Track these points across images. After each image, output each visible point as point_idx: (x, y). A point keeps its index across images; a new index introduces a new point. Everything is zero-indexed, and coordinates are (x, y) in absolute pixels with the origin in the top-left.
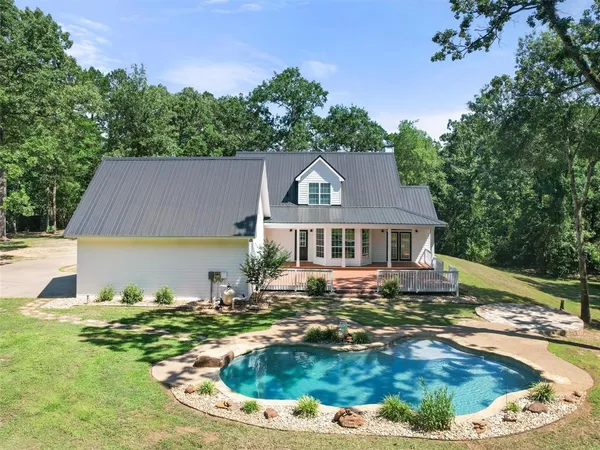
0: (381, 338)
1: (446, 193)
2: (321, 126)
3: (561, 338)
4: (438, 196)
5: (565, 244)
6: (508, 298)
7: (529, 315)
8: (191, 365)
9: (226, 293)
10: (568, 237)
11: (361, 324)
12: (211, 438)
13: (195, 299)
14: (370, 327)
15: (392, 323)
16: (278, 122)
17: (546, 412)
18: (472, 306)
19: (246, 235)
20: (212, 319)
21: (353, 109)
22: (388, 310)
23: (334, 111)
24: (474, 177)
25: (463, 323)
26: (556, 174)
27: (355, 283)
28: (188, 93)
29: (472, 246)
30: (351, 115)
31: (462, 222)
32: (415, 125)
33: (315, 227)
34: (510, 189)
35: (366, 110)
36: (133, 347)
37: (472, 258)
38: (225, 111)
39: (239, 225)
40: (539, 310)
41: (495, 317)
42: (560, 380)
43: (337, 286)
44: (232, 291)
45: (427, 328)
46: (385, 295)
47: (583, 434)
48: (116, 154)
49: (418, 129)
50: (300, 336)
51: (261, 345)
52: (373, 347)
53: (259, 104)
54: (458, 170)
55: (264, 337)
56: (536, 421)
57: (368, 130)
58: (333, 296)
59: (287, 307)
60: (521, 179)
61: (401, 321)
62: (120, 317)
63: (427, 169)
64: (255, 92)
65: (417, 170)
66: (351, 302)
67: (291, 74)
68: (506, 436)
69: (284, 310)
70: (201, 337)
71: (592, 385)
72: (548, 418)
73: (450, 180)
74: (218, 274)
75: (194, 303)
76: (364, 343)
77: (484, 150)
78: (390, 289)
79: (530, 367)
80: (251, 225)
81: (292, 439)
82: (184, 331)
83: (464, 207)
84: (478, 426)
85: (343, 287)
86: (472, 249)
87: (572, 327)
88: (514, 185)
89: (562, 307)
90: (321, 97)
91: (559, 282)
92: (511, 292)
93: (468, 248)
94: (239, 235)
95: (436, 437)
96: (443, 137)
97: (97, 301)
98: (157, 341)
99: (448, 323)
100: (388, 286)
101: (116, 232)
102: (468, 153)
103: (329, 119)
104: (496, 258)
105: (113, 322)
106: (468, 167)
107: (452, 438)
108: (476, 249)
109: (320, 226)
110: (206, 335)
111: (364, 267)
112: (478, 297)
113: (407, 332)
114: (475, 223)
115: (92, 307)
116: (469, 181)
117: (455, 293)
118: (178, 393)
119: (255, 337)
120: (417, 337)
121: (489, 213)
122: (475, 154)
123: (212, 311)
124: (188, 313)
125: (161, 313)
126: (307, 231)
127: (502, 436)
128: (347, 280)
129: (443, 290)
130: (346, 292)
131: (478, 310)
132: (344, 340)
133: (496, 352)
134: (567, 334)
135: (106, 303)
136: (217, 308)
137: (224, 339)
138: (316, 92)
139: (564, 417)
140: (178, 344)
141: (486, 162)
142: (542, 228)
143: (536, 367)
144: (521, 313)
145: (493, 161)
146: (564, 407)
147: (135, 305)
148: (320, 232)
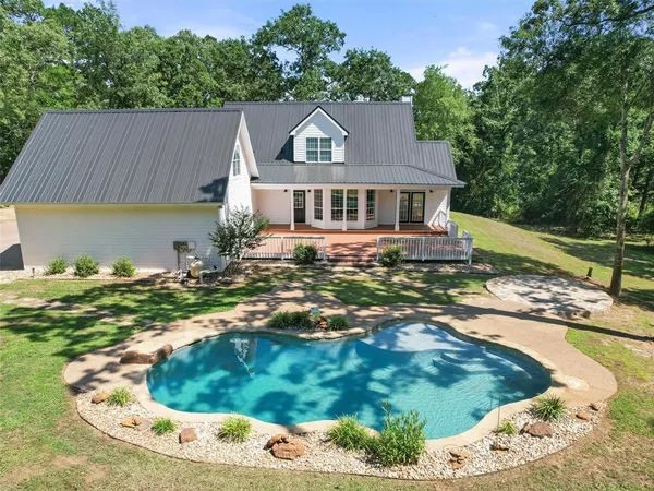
0: (363, 323)
1: (474, 147)
2: (336, 73)
3: (584, 321)
4: (465, 151)
5: (603, 202)
6: (528, 265)
7: (548, 290)
8: (119, 359)
9: (193, 265)
10: (606, 196)
11: (345, 302)
12: (96, 473)
13: (161, 271)
14: (354, 307)
15: (383, 301)
16: (287, 69)
17: (550, 436)
18: (483, 277)
19: (212, 201)
20: (171, 295)
21: (372, 53)
22: (383, 283)
23: (351, 56)
24: (508, 130)
25: (468, 301)
26: (603, 127)
27: (353, 249)
28: (185, 37)
29: (499, 202)
30: (370, 60)
31: (490, 178)
32: (443, 71)
33: (313, 187)
34: (546, 144)
35: (389, 55)
36: (59, 335)
37: (497, 215)
38: (226, 57)
39: (205, 190)
40: (561, 284)
41: (508, 293)
42: (575, 383)
43: (330, 253)
44: (200, 263)
45: (423, 308)
46: (385, 264)
47: (596, 470)
48: (90, 106)
49: (447, 75)
50: (266, 320)
51: (213, 332)
52: (351, 335)
53: (265, 48)
54: (491, 122)
55: (222, 321)
56: (536, 449)
57: (389, 77)
58: (324, 265)
59: (266, 279)
60: (560, 133)
61: (393, 299)
62: (64, 294)
63: (454, 121)
64: (259, 34)
65: (443, 122)
66: (344, 272)
67: (300, 11)
68: (491, 474)
69: (261, 284)
70: (147, 321)
71: (615, 390)
72: (553, 445)
73: (480, 133)
74: (185, 243)
75: (158, 276)
76: (340, 329)
77: (521, 100)
78: (391, 258)
79: (540, 364)
80: (220, 188)
81: (202, 477)
82: (131, 311)
83: (494, 162)
84: (456, 459)
85: (337, 255)
86: (499, 206)
87: (598, 307)
88: (551, 139)
89: (589, 274)
90: (337, 39)
91: (589, 242)
92: (534, 257)
93: (494, 204)
94: (205, 201)
95: (395, 475)
96: (477, 86)
97: (47, 274)
98: (92, 326)
99: (450, 300)
100: (389, 255)
101: (57, 199)
102: (503, 103)
103: (346, 64)
104: (524, 215)
105: (54, 301)
106: (502, 118)
107: (417, 477)
108: (503, 206)
109: (318, 187)
110: (153, 319)
111: (367, 230)
112: (493, 264)
113: (397, 314)
114: (504, 179)
115: (38, 282)
116: (502, 134)
117: (467, 261)
118: (82, 403)
119: (211, 321)
120: (408, 320)
121: (520, 169)
122: (511, 105)
123: (177, 285)
124: (146, 288)
125: (113, 288)
126: (304, 191)
127: (487, 474)
128: (344, 245)
129: (453, 257)
130: (340, 260)
131: (489, 284)
132: (316, 326)
133: (501, 341)
134: (591, 316)
135: (57, 276)
136: (182, 282)
137: (173, 323)
138: (333, 34)
139: (574, 443)
140: (115, 331)
141: (523, 113)
142: (578, 186)
143: (547, 363)
144: (540, 287)
145: (530, 112)
146: (575, 426)
147: (90, 278)
148: (318, 193)
